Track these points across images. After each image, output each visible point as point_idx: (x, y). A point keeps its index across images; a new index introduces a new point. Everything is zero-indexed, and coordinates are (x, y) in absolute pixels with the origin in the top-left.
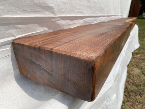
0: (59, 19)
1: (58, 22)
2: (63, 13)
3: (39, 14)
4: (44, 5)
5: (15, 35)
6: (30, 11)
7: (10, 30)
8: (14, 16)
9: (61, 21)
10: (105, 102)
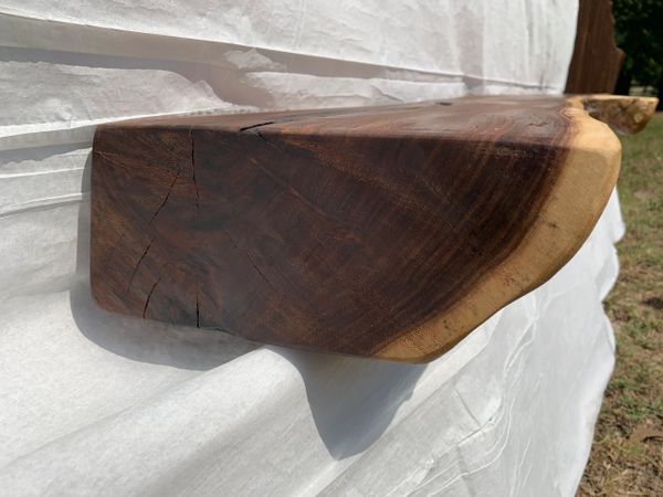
0: (265, 61)
2: (280, 36)
3: (170, 24)
6: (128, 3)
8: (50, 18)
10: (451, 429)
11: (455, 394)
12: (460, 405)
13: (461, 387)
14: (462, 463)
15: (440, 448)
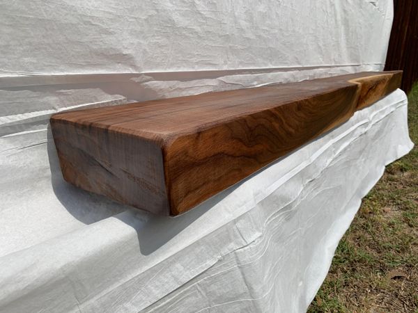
0: (149, 77)
1: (147, 83)
2: (158, 65)
3: (102, 69)
4: (111, 53)
5: (57, 107)
6: (84, 64)
7: (48, 97)
8: (53, 74)
9: (155, 82)
10: (232, 244)
11: (235, 227)
12: (238, 233)
13: (239, 225)
14: (237, 260)
15: (225, 251)
